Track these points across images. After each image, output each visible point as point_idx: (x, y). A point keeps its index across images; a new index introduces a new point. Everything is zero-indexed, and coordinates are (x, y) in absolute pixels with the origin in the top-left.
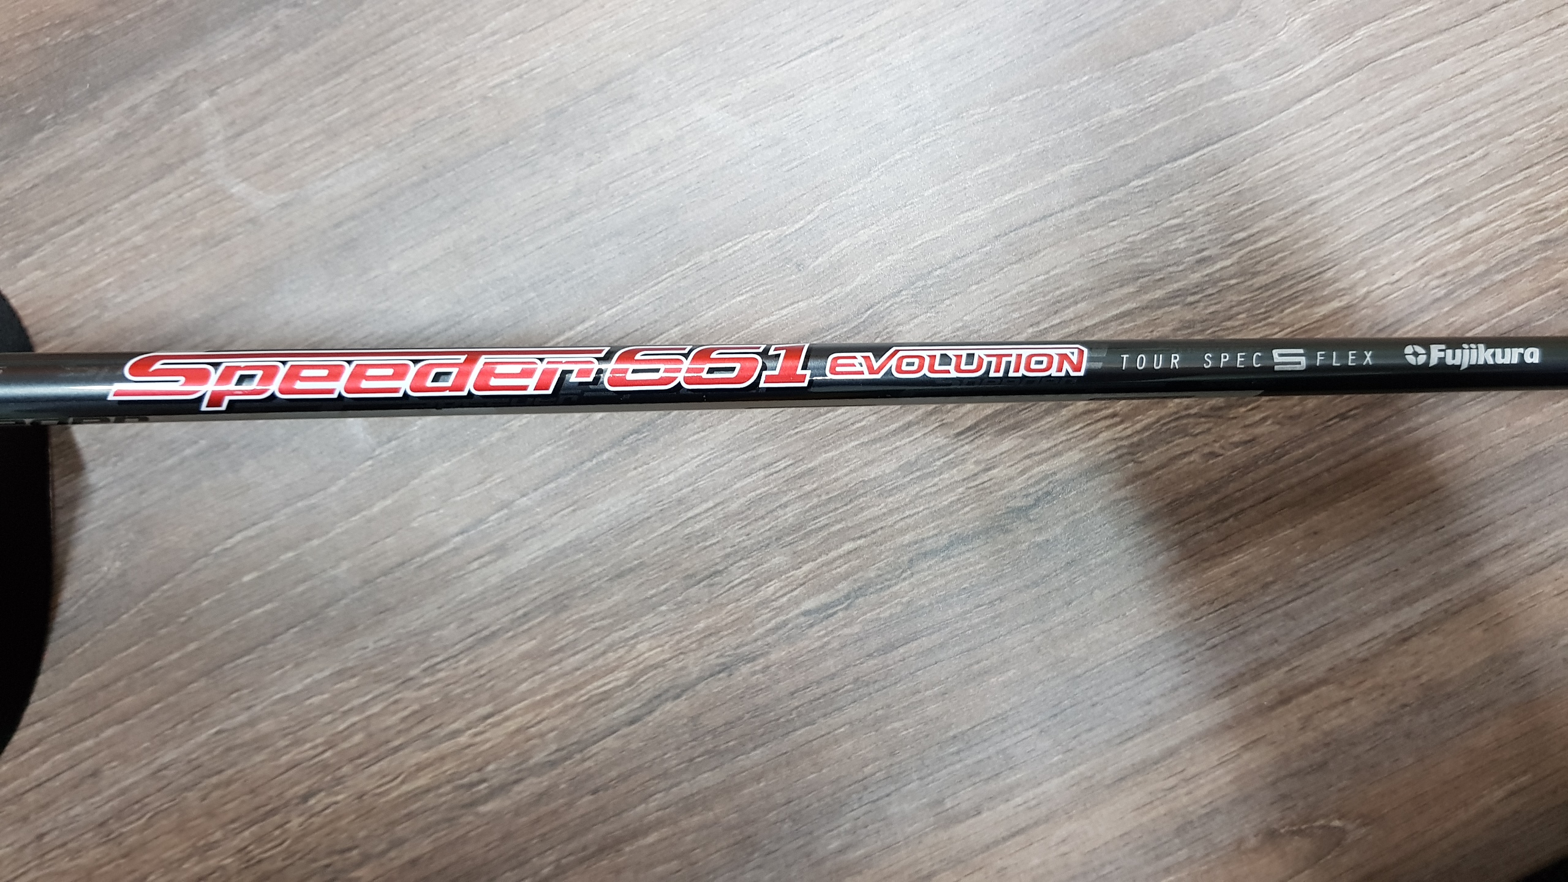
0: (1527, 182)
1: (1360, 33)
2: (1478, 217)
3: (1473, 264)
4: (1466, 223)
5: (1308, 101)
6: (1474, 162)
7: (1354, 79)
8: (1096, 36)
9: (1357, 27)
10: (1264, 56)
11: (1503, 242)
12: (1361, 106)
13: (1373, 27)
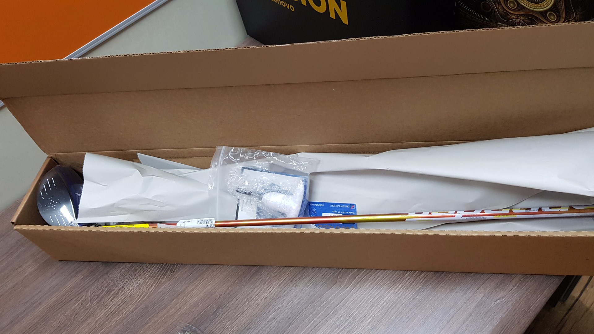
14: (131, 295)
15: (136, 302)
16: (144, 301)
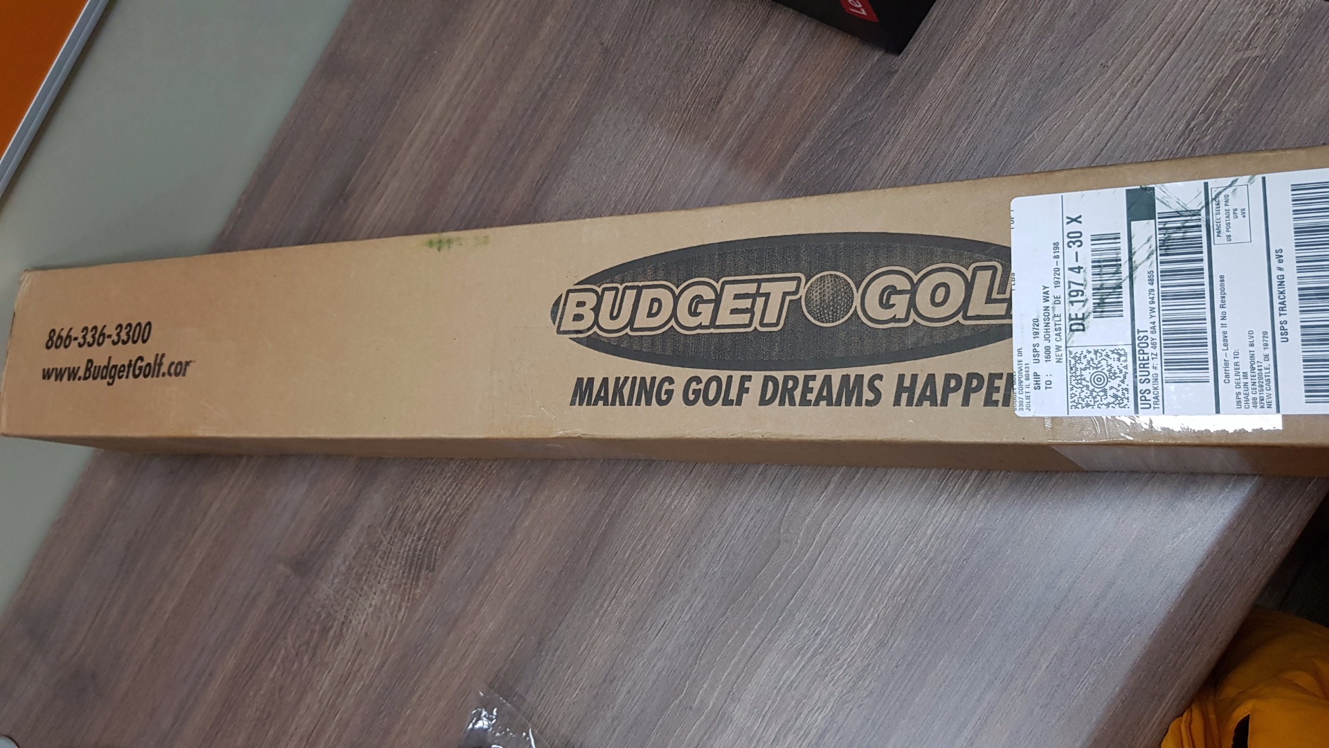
0: (910, 543)
1: (823, 526)
2: (900, 566)
3: (909, 584)
4: (897, 571)
5: (820, 558)
6: (887, 547)
7: (830, 542)
8: (742, 575)
9: (821, 524)
10: (797, 552)
11: (914, 570)
12: (837, 551)
13: (826, 521)
14: (366, 635)
15: (380, 647)
16: (394, 644)
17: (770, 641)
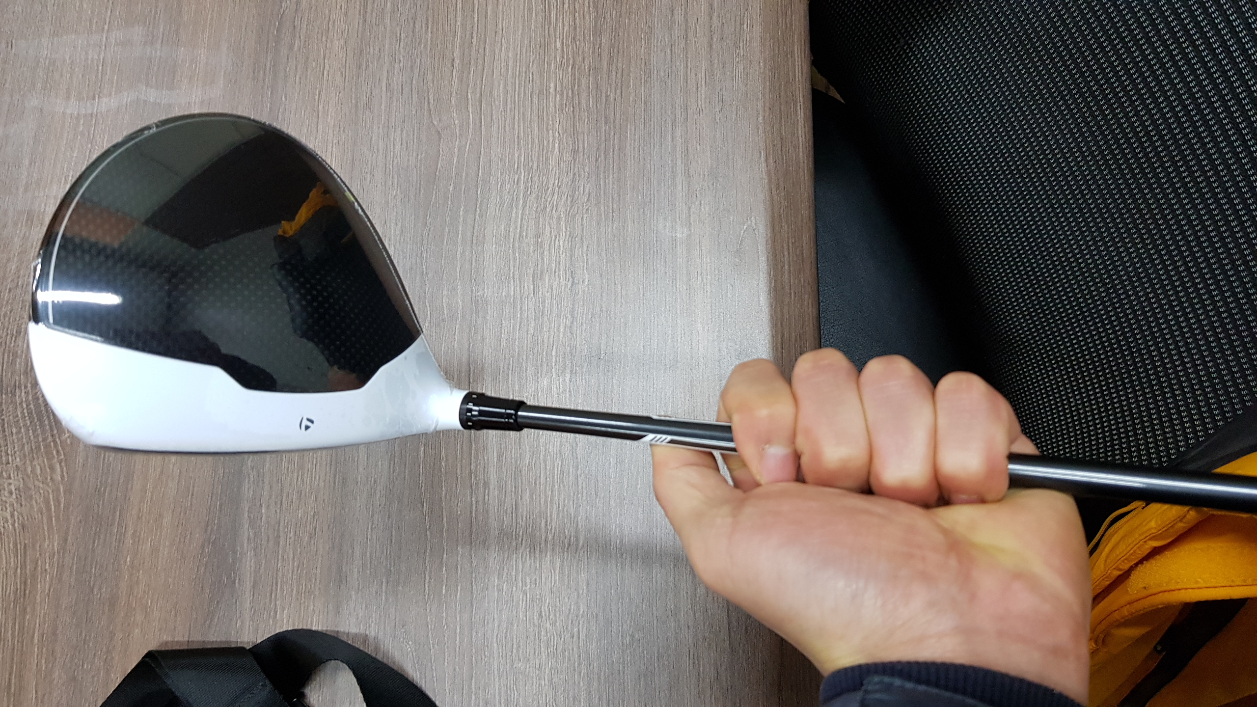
0: (549, 64)
1: (469, 97)
2: (552, 85)
3: (567, 94)
4: (552, 90)
5: (483, 123)
6: (533, 78)
7: (484, 105)
8: (422, 182)
9: (467, 95)
10: (460, 131)
11: (565, 81)
12: (494, 107)
13: (470, 91)
17: (481, 216)
